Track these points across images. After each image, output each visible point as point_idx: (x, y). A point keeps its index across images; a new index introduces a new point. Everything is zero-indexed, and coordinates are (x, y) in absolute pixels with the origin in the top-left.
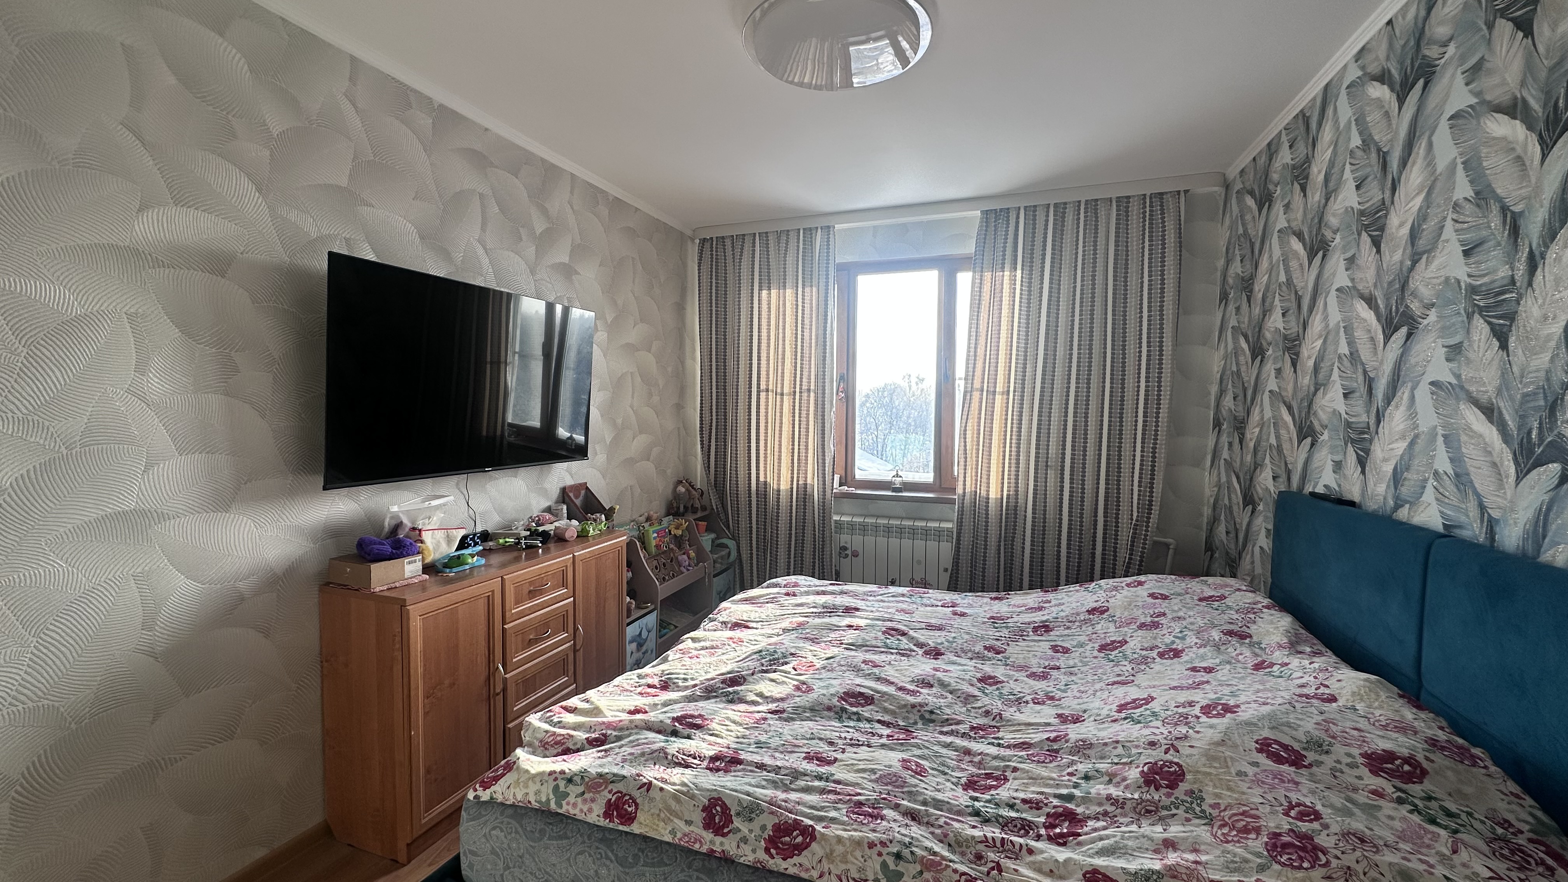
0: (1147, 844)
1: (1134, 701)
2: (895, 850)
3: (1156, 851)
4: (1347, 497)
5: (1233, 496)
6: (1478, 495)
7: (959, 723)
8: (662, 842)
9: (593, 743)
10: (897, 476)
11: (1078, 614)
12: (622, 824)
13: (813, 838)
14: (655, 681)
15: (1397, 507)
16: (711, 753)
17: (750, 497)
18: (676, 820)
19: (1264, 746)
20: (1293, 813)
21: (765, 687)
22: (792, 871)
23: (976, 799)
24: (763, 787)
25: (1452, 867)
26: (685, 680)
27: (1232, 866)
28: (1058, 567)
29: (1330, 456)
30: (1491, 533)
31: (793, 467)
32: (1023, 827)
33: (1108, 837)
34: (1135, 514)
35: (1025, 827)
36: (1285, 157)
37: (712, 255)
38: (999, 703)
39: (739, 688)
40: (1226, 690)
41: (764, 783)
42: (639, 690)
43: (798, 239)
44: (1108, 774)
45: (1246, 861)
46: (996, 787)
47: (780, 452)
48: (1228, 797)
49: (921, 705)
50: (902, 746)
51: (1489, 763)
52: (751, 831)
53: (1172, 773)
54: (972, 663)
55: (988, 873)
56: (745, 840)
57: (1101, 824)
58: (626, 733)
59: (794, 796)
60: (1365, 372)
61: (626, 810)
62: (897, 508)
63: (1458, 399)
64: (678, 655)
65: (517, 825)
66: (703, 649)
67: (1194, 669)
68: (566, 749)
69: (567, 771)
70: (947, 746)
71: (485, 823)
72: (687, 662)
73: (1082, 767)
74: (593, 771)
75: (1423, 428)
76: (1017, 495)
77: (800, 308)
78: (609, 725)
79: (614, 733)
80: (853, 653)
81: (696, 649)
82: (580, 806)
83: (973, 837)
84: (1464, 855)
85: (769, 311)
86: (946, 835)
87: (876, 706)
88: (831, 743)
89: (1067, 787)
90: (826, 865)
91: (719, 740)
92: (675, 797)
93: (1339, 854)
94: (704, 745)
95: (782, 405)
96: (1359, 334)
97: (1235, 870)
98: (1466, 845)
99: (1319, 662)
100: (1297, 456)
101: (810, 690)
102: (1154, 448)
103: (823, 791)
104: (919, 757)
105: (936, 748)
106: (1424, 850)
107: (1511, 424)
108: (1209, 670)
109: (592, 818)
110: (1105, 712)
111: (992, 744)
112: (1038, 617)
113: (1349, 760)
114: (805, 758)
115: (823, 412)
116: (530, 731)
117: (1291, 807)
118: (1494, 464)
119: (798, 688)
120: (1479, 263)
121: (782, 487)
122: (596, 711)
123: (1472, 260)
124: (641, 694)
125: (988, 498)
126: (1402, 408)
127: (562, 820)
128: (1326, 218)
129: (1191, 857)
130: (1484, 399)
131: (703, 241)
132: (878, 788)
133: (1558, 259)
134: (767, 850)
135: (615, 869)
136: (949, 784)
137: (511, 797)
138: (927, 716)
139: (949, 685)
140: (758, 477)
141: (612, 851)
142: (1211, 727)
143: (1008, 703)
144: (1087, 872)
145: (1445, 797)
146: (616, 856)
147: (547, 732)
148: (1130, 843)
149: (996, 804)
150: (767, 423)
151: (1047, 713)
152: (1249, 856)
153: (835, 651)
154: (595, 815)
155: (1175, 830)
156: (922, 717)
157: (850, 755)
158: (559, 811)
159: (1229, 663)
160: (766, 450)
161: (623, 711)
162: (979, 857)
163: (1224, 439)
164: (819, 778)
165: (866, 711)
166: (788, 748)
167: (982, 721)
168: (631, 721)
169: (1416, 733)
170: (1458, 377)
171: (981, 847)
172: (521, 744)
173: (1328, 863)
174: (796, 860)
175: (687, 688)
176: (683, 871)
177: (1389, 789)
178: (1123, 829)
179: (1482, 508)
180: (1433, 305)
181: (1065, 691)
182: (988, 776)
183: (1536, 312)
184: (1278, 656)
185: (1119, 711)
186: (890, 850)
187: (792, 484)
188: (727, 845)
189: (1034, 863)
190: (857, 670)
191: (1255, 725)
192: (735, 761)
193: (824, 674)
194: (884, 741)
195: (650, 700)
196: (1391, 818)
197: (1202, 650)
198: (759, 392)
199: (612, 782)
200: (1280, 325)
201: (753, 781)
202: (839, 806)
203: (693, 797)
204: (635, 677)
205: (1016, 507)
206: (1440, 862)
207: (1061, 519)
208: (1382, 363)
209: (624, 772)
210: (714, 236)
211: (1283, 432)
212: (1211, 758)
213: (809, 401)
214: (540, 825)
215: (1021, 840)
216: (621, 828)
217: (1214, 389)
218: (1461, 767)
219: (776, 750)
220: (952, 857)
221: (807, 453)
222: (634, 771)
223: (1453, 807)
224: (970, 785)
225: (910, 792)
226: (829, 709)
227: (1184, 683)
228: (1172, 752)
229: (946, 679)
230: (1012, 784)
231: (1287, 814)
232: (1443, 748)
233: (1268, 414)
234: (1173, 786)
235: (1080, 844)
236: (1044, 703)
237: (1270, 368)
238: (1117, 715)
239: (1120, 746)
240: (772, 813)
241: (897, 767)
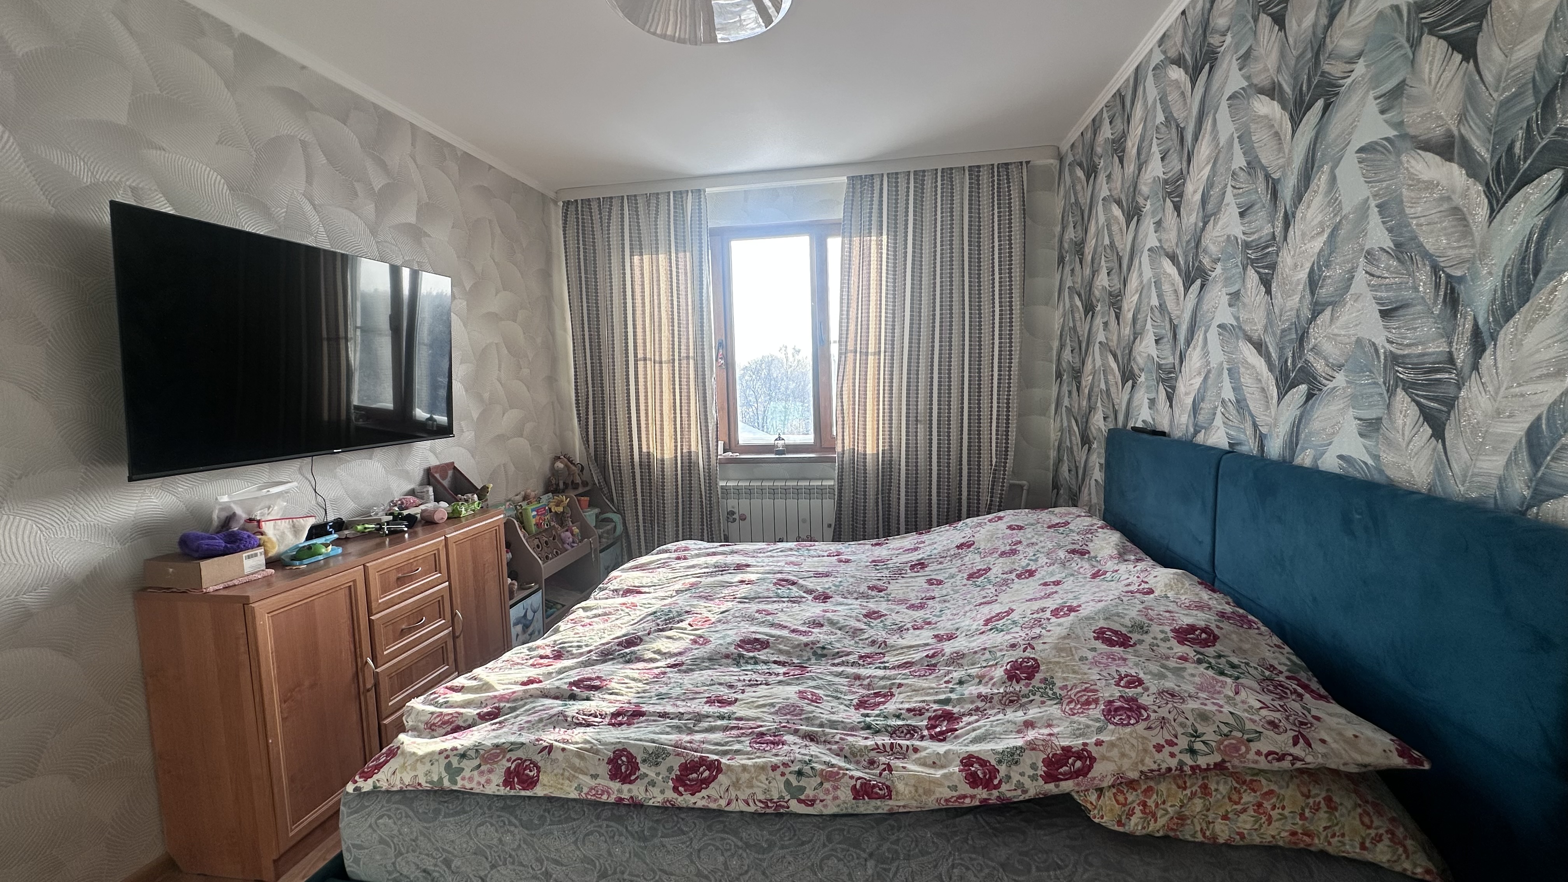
0: (1011, 727)
1: (998, 614)
2: (796, 769)
3: (1019, 732)
4: (1160, 428)
5: (1073, 438)
6: (1252, 416)
7: (848, 654)
8: (568, 800)
9: (484, 718)
10: (779, 438)
11: (948, 550)
12: (524, 789)
13: (719, 770)
14: (548, 651)
15: (1196, 432)
16: (613, 710)
17: (633, 468)
18: (581, 776)
19: (1100, 635)
20: (1122, 683)
21: (663, 644)
22: (701, 804)
23: (867, 715)
24: (668, 733)
25: (1235, 705)
26: (579, 647)
27: (1077, 732)
28: (930, 514)
29: (1146, 396)
30: (1262, 447)
31: (676, 435)
32: (909, 732)
33: (979, 728)
34: (994, 460)
35: (911, 731)
36: (1106, 132)
37: (577, 218)
38: (884, 633)
39: (636, 648)
40: (1071, 596)
41: (668, 729)
42: (531, 662)
43: (669, 202)
44: (978, 676)
45: (1088, 726)
46: (884, 703)
47: (662, 421)
48: (1073, 679)
49: (813, 643)
50: (798, 679)
51: (1260, 624)
52: (658, 774)
53: (1029, 667)
54: (858, 602)
55: (881, 774)
56: (653, 783)
57: (974, 718)
58: (521, 703)
59: (698, 737)
60: (1171, 320)
61: (527, 775)
62: (781, 470)
63: (1237, 338)
64: (570, 625)
65: (407, 809)
66: (596, 616)
67: (1045, 584)
68: (456, 727)
69: (459, 747)
70: (839, 675)
71: (369, 815)
72: (580, 629)
73: (956, 675)
74: (488, 743)
75: (1213, 365)
76: (891, 449)
77: (674, 274)
78: (502, 698)
79: (508, 705)
80: (747, 605)
81: (588, 617)
82: (477, 778)
83: (866, 747)
84: (1243, 694)
85: (643, 277)
86: (842, 749)
87: (772, 648)
88: (731, 687)
89: (944, 693)
90: (733, 793)
91: (619, 698)
92: (578, 754)
93: (1156, 708)
94: (605, 704)
95: (661, 374)
96: (1166, 287)
97: (1080, 735)
98: (1244, 686)
99: (1141, 566)
100: (1121, 398)
101: (707, 642)
102: (1008, 399)
103: (726, 729)
104: (814, 687)
105: (829, 678)
106: (1215, 696)
107: (1274, 356)
108: (1057, 583)
109: (491, 789)
110: (974, 627)
111: (879, 668)
112: (915, 557)
113: (1162, 636)
114: (706, 703)
115: (704, 378)
116: (413, 716)
117: (1121, 679)
118: (1263, 390)
119: (695, 642)
120: (1250, 222)
121: (666, 457)
122: (486, 687)
123: (1246, 220)
124: (533, 665)
125: (865, 455)
126: (1198, 349)
127: (457, 798)
128: (1139, 188)
129: (1047, 731)
130: (1255, 337)
131: (567, 204)
132: (777, 719)
133: (1304, 218)
134: (675, 789)
135: (520, 833)
136: (842, 707)
137: (398, 783)
138: (819, 652)
139: (838, 623)
140: (640, 448)
141: (516, 818)
142: (1059, 625)
143: (892, 632)
144: (964, 758)
145: (1231, 654)
146: (520, 820)
147: (432, 713)
148: (998, 729)
149: (885, 717)
150: (646, 392)
151: (926, 636)
152: (1091, 723)
153: (729, 605)
154: (494, 785)
155: (1033, 712)
156: (815, 654)
157: (750, 693)
158: (455, 788)
159: (1072, 575)
160: (647, 420)
161: (516, 683)
162: (872, 763)
163: (1065, 388)
164: (721, 717)
165: (762, 655)
166: (690, 696)
167: (869, 650)
168: (525, 691)
169: (1210, 609)
170: (1237, 319)
171: (873, 754)
172: (402, 729)
173: (1149, 716)
174: (704, 793)
175: (582, 654)
176: (592, 822)
177: (1192, 654)
178: (992, 719)
179: (1255, 426)
180: (1219, 259)
181: (940, 616)
182: (877, 695)
183: (1289, 261)
184: (1110, 565)
185: (986, 625)
186: (792, 769)
187: (676, 453)
188: (636, 791)
189: (919, 759)
190: (751, 619)
191: (1093, 618)
192: (638, 714)
193: (720, 627)
194: (781, 678)
195: (544, 670)
196: (1193, 675)
197: (1051, 568)
198: (636, 361)
199: (511, 750)
200: (1106, 283)
201: (657, 730)
202: (742, 739)
203: (597, 752)
204: (525, 650)
205: (891, 461)
206: (1227, 703)
207: (931, 470)
208: (1183, 311)
209: (522, 740)
210: (579, 198)
211: (1110, 377)
212: (1059, 649)
213: (688, 368)
214: (434, 805)
215: (908, 743)
216: (523, 793)
217: (1056, 344)
218: (1241, 630)
219: (677, 699)
220: (848, 766)
221: (689, 420)
222: (533, 737)
223: (1235, 660)
224: (862, 704)
225: (808, 719)
226: (727, 656)
227: (1038, 595)
228: (1029, 650)
229: (835, 618)
230: (898, 698)
231: (1118, 685)
232: (1229, 618)
233: (1098, 363)
234: (1030, 677)
235: (956, 737)
236: (922, 628)
237: (1099, 321)
238: (984, 628)
239: (987, 652)
240: (678, 755)
241: (794, 698)
